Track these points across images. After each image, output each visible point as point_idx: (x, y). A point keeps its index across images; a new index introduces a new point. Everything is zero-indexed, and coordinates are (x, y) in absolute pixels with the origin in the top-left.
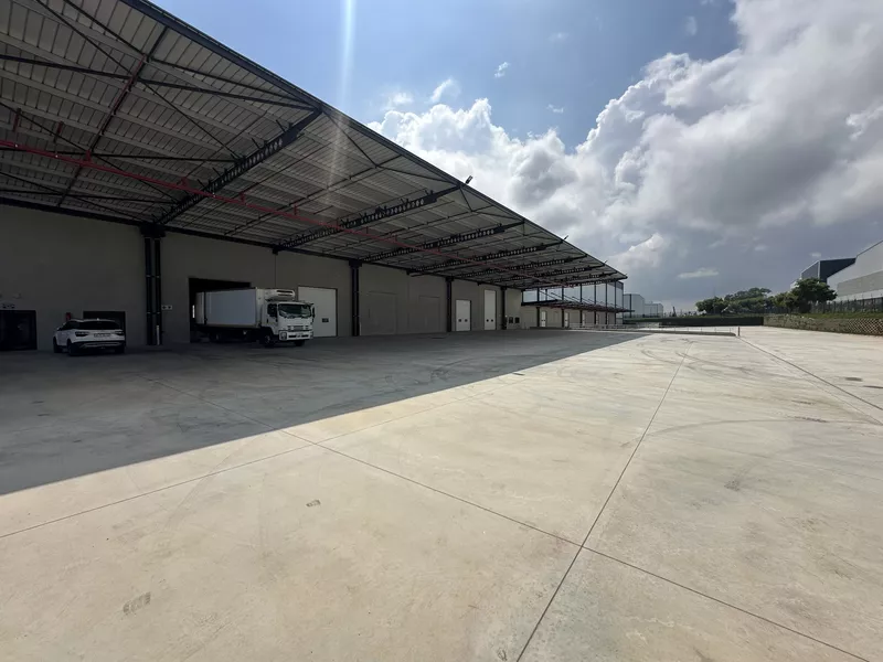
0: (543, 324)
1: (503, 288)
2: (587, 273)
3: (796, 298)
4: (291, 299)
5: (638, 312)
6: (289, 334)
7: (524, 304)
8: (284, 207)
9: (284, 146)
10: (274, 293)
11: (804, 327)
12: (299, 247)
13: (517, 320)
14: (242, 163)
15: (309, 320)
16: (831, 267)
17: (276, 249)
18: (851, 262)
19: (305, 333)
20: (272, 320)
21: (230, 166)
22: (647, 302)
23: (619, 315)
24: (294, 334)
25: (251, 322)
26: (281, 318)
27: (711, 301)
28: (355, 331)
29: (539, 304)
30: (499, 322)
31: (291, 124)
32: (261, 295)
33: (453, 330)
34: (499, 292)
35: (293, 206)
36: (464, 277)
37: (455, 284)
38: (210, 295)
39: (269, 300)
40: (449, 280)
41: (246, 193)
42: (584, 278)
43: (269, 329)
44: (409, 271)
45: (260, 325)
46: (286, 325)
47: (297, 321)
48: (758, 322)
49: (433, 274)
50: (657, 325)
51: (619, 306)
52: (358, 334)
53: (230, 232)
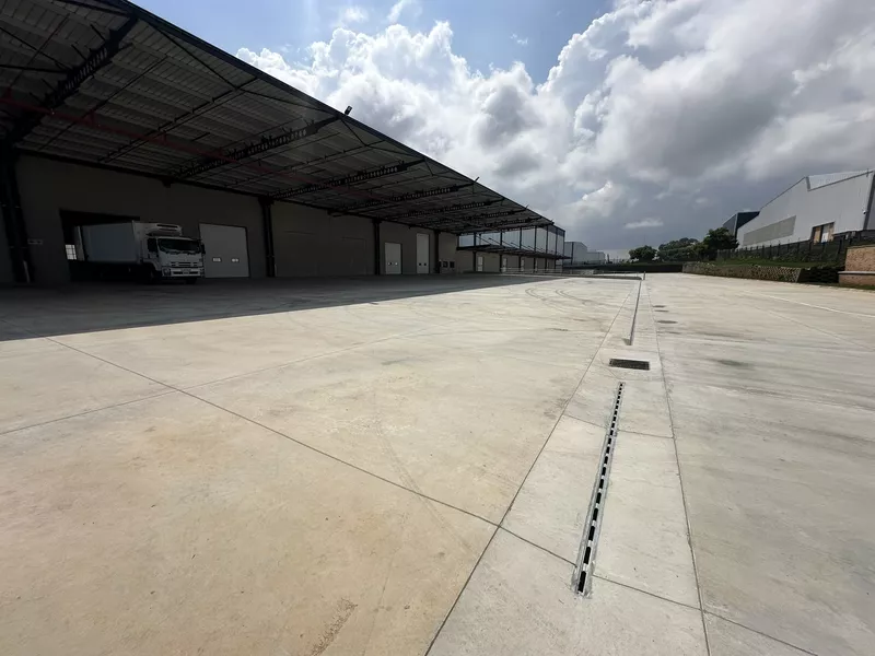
0: (480, 269)
1: (437, 232)
2: (510, 218)
3: (706, 246)
4: (177, 235)
5: (579, 258)
6: (173, 270)
7: (459, 249)
8: (154, 131)
9: (111, 55)
10: (155, 227)
11: (707, 273)
12: (189, 179)
13: (452, 264)
14: (74, 75)
15: (199, 256)
16: (744, 218)
17: (168, 181)
18: (757, 214)
19: (193, 270)
20: (153, 255)
21: (63, 77)
22: (589, 250)
23: (559, 262)
24: (179, 270)
25: (132, 258)
26: (162, 254)
27: (642, 249)
28: (270, 272)
29: (476, 249)
30: (433, 266)
31: (111, 31)
32: (140, 230)
33: (382, 272)
34: (432, 236)
35: (162, 130)
36: (390, 219)
37: (383, 225)
38: (88, 229)
39: (150, 235)
40: (376, 221)
41: (97, 112)
42: (512, 222)
43: (151, 266)
44: (330, 211)
45: (142, 261)
46: (169, 261)
47: (183, 257)
48: (677, 269)
49: (356, 214)
50: (592, 271)
51: (560, 252)
52: (273, 275)
53: (103, 159)
